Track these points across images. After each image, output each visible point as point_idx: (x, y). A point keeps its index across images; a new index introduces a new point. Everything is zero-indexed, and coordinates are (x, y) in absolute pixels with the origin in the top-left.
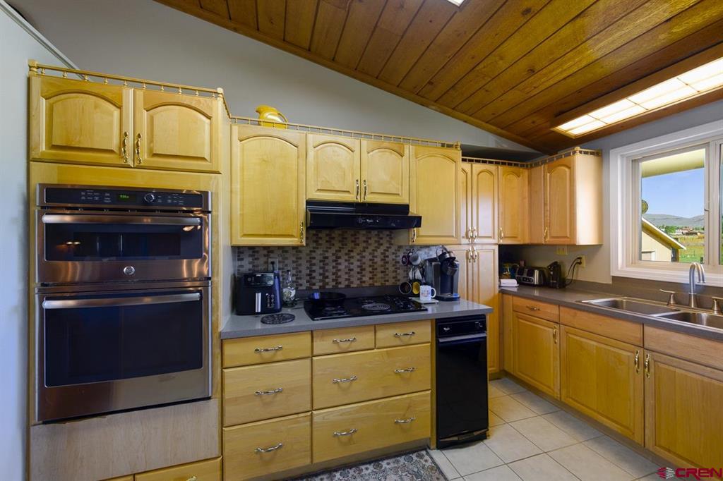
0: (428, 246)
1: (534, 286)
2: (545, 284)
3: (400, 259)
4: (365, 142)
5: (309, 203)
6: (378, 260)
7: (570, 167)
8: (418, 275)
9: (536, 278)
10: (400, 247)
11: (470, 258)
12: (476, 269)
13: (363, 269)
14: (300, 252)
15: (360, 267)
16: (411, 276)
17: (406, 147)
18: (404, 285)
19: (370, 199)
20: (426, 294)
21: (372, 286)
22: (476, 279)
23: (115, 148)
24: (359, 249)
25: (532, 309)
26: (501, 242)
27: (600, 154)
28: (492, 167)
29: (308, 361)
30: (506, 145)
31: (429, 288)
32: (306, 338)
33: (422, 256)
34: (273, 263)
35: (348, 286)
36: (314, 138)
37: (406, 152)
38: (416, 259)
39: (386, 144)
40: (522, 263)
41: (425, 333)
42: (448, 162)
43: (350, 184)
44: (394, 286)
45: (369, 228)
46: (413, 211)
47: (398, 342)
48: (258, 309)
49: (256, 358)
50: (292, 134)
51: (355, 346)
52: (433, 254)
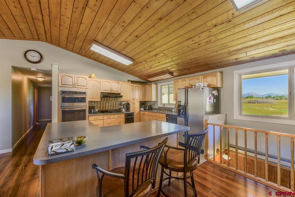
0: (125, 101)
1: (147, 110)
2: (149, 109)
3: (119, 104)
4: (112, 81)
5: (101, 93)
6: (114, 104)
7: (151, 86)
8: (122, 107)
9: (147, 108)
10: (119, 101)
11: (134, 104)
12: (135, 106)
13: (111, 106)
14: (98, 102)
15: (110, 105)
16: (121, 107)
17: (120, 82)
18: (120, 109)
19: (113, 92)
20: (124, 110)
21: (113, 109)
22: (135, 108)
23: (71, 84)
24: (110, 102)
25: (144, 113)
26: (140, 100)
27: (156, 84)
28: (138, 85)
29: (103, 120)
30: (141, 80)
31: (124, 109)
32: (103, 116)
33: (123, 103)
34: (92, 104)
35: (108, 109)
36: (102, 80)
37: (120, 83)
38: (122, 104)
39: (116, 82)
40: (146, 105)
41: (123, 116)
42: (128, 85)
43: (109, 89)
44: (118, 109)
45: (112, 97)
46: (121, 95)
47: (118, 117)
48: (92, 112)
49: (94, 119)
50: (99, 80)
51: (111, 118)
52: (126, 103)
